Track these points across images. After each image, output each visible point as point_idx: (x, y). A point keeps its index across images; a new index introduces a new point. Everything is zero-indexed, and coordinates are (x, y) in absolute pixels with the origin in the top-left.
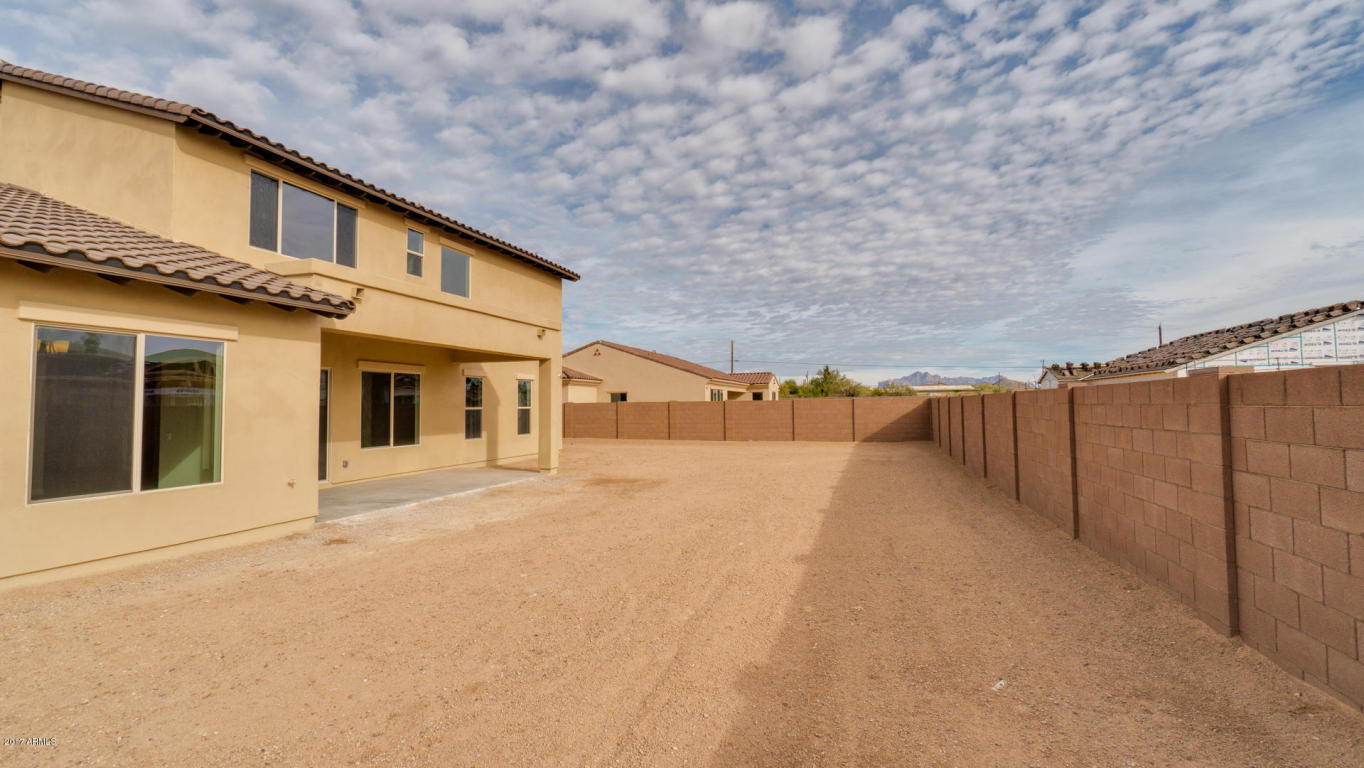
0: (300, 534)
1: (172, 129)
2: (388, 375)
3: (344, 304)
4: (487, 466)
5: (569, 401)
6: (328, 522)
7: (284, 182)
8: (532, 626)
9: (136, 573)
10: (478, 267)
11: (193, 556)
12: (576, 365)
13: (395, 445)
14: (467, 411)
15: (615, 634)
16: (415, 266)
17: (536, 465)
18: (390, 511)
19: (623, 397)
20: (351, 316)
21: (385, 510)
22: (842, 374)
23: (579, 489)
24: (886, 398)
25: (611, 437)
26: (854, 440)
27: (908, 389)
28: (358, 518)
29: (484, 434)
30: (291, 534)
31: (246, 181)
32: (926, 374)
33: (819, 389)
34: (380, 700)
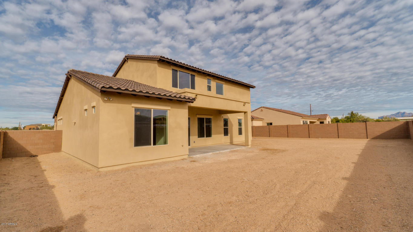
0: (185, 159)
1: (156, 62)
2: (204, 118)
3: (193, 99)
4: (230, 144)
5: (254, 125)
6: (191, 156)
7: (179, 71)
8: (246, 188)
9: (152, 165)
10: (226, 87)
11: (163, 162)
12: (255, 115)
13: (206, 137)
14: (224, 128)
15: (272, 194)
16: (209, 88)
17: (244, 144)
18: (205, 155)
19: (271, 124)
20: (195, 102)
21: (204, 154)
22: (359, 114)
23: (258, 151)
24: (383, 123)
25: (267, 137)
26: (367, 138)
27: (394, 119)
28: (198, 156)
29: (229, 135)
30: (183, 159)
31: (171, 71)
32: (404, 113)
33: (349, 120)
34: (205, 202)
